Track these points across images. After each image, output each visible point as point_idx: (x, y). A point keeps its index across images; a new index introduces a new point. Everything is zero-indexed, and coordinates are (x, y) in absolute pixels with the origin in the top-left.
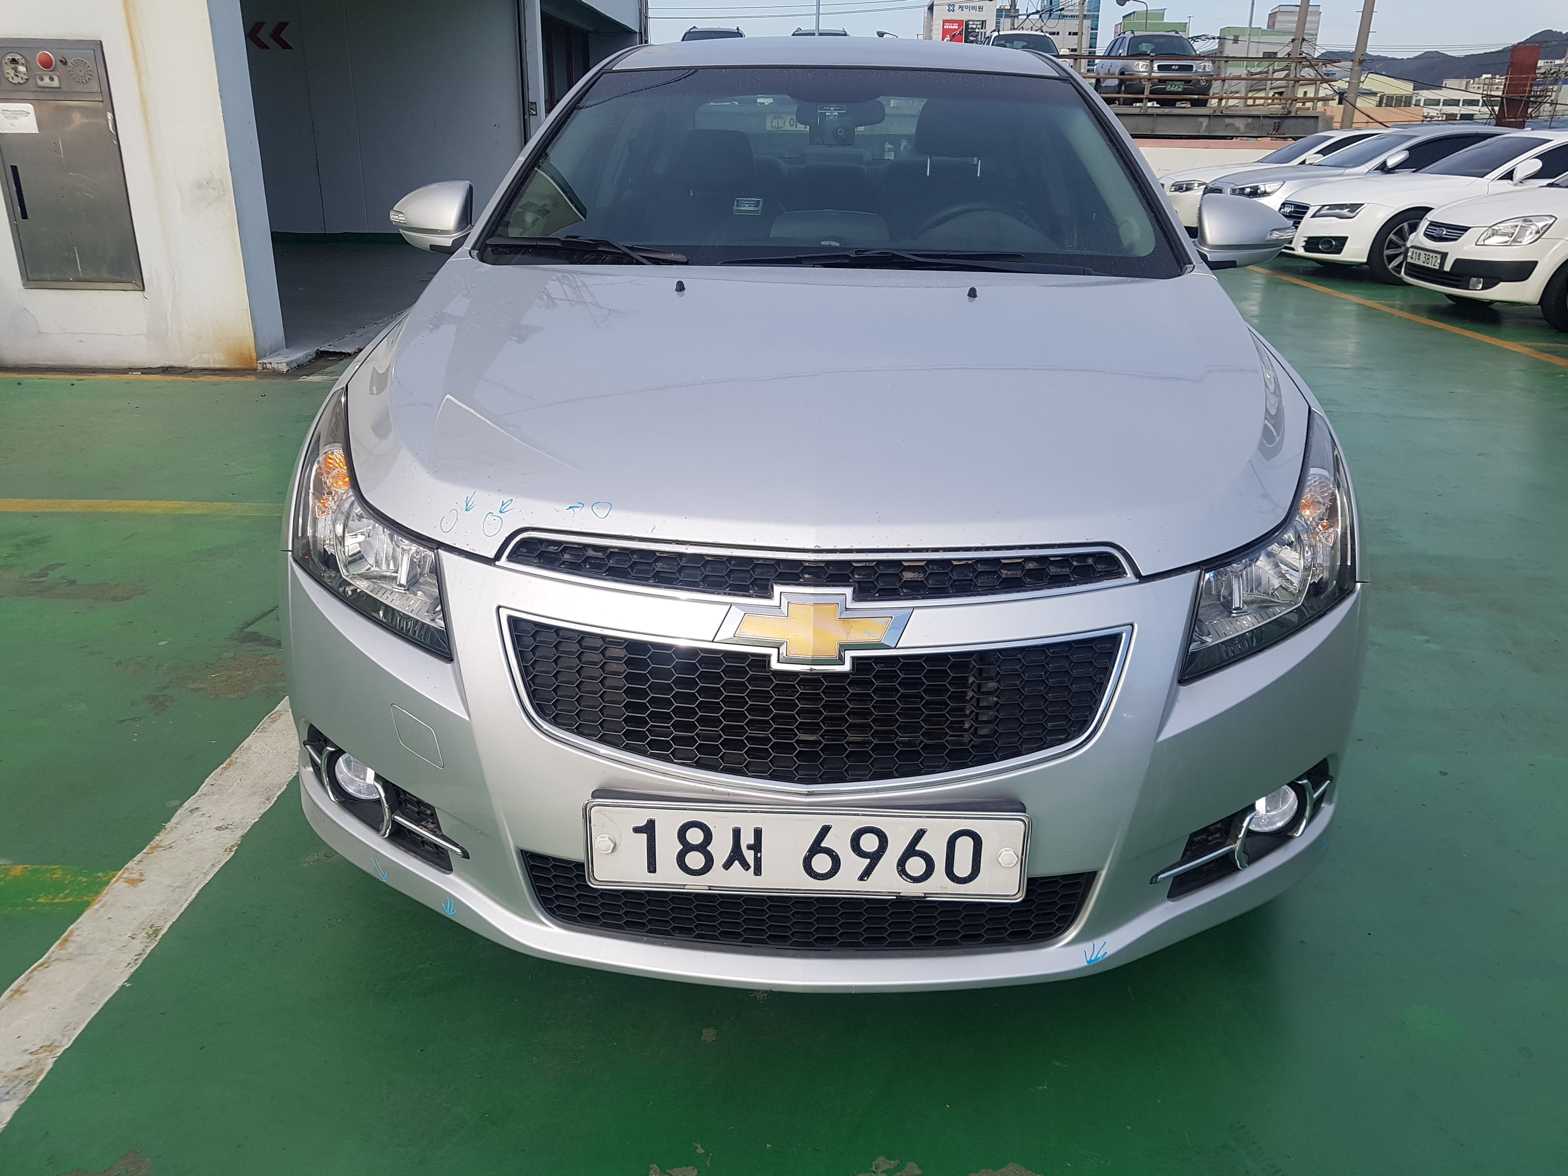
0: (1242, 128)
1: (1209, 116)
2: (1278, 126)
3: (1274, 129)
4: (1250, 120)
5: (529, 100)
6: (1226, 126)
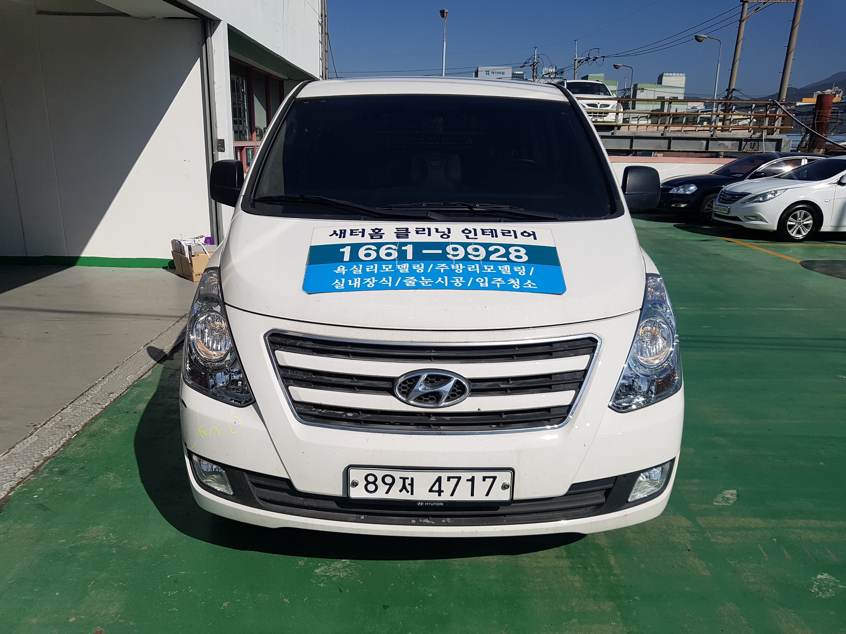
0: (730, 147)
1: (707, 140)
2: (754, 145)
3: (751, 147)
4: (735, 141)
5: (217, 137)
6: (720, 145)
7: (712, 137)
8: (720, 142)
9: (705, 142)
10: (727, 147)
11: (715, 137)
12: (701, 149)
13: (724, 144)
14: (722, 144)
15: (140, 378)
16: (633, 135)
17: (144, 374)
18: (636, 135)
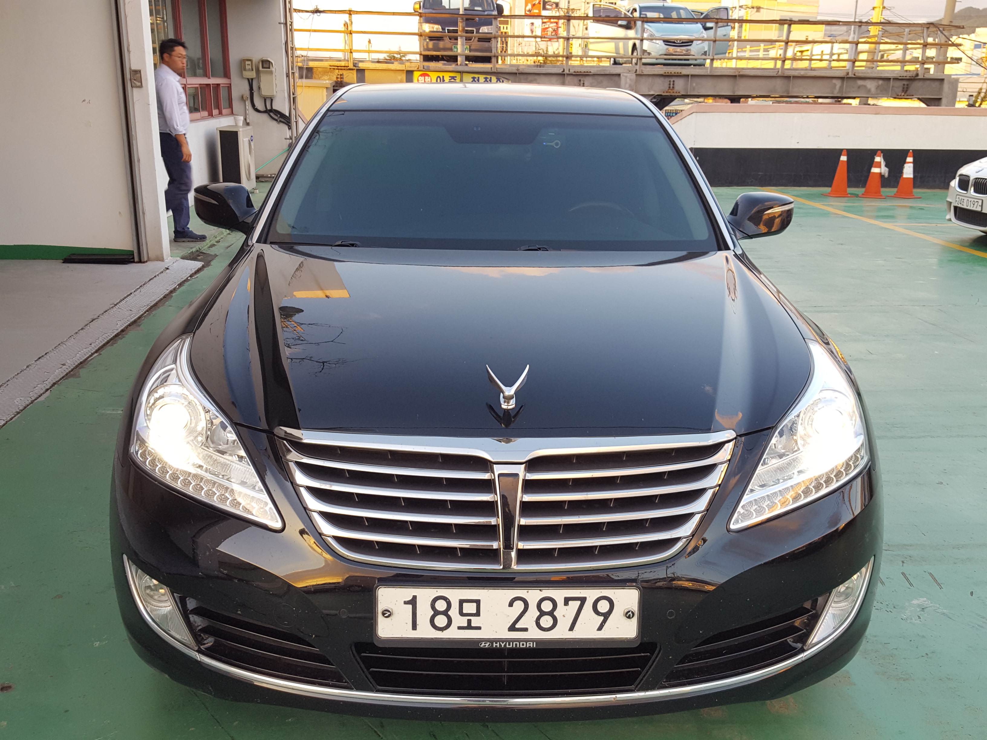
0: (873, 90)
1: (842, 78)
2: (907, 88)
3: (903, 91)
4: (880, 82)
5: (130, 69)
6: (859, 87)
7: (848, 76)
8: (860, 82)
9: (838, 83)
10: (869, 91)
11: (853, 76)
12: (833, 93)
13: (865, 86)
14: (862, 86)
15: (34, 401)
16: (737, 74)
17: (40, 396)
18: (741, 73)
